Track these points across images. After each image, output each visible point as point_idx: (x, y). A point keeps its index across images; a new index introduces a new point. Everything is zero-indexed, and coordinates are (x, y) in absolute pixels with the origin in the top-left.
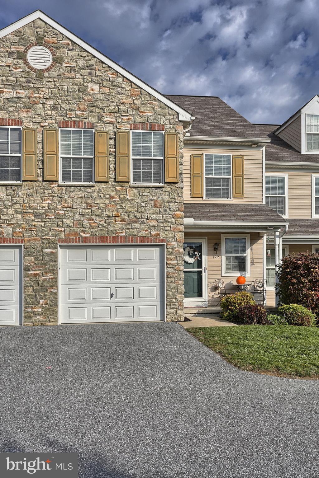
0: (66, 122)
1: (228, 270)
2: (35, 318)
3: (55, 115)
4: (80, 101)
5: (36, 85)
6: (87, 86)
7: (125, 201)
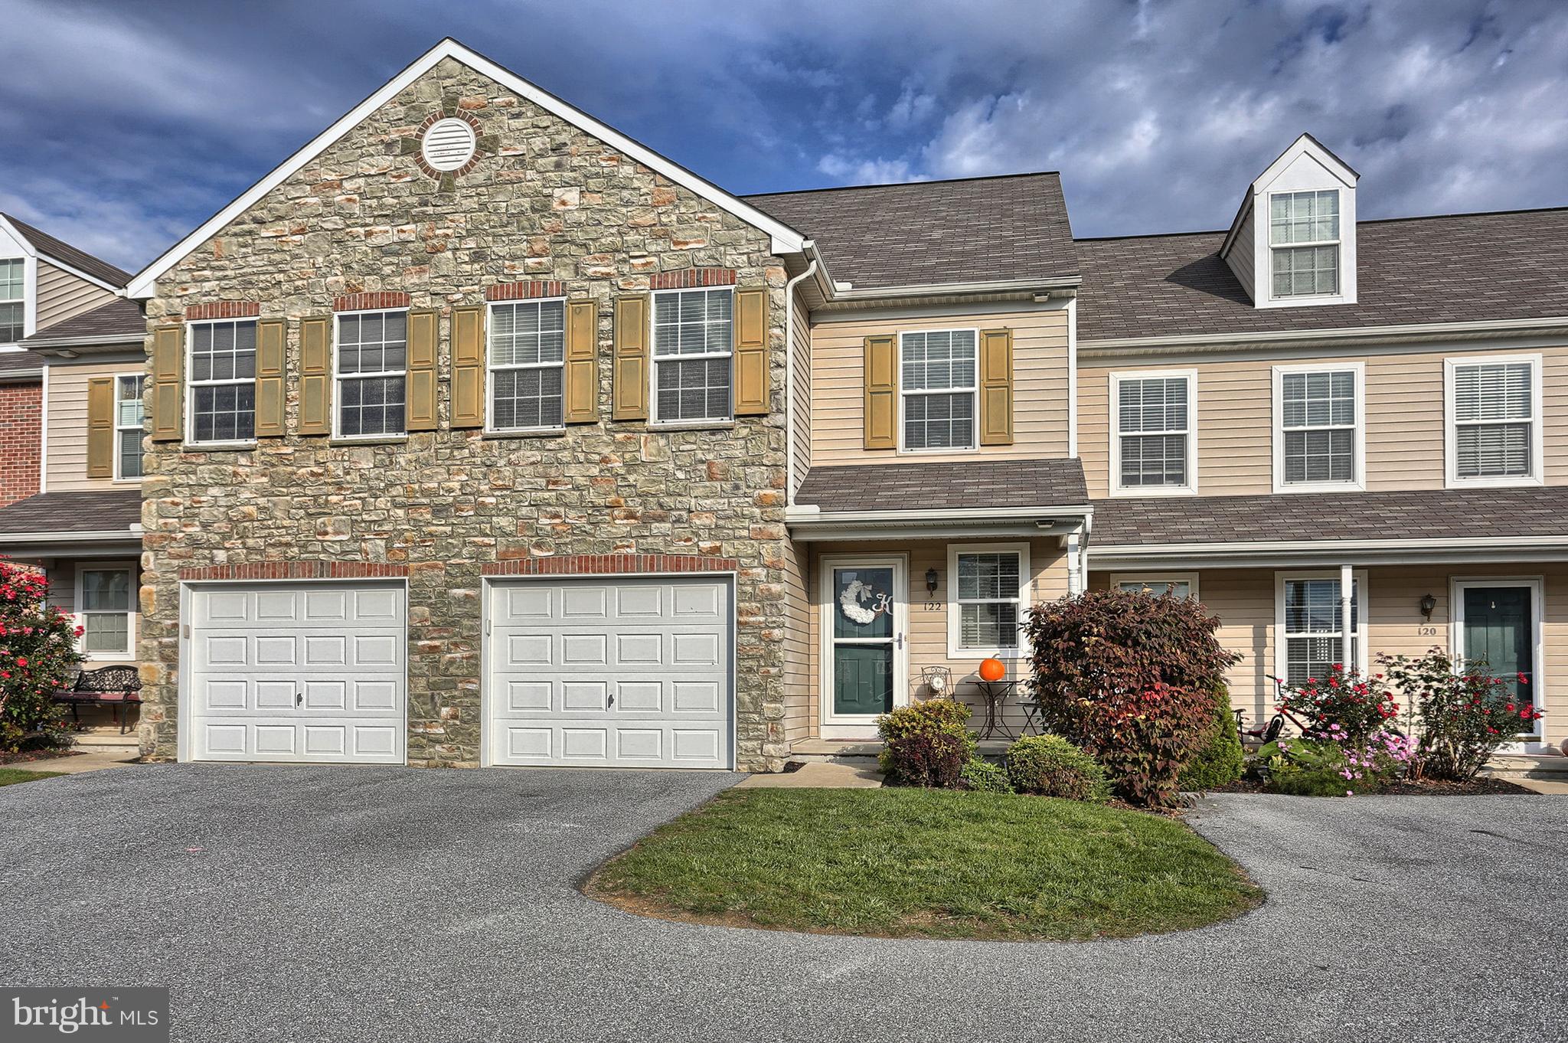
0: (502, 287)
1: (967, 639)
2: (431, 750)
3: (480, 272)
4: (534, 234)
5: (439, 208)
6: (551, 196)
7: (636, 468)
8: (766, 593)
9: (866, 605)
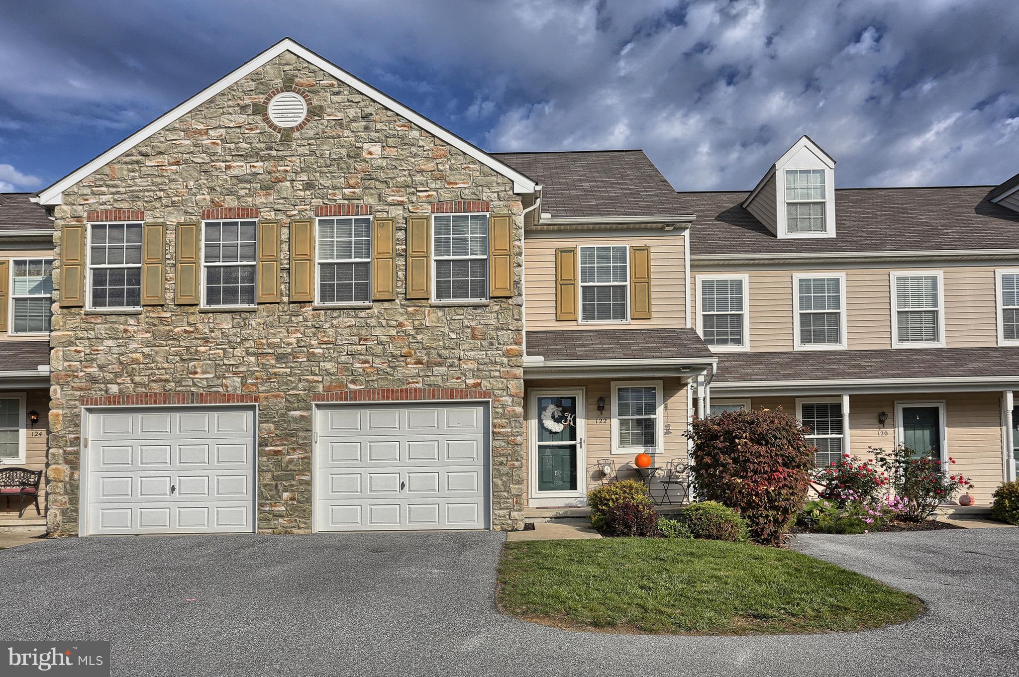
0: (326, 207)
1: (623, 442)
2: (276, 522)
3: (310, 197)
4: (349, 173)
5: (281, 152)
6: (361, 148)
7: (422, 330)
8: (512, 413)
9: (557, 420)
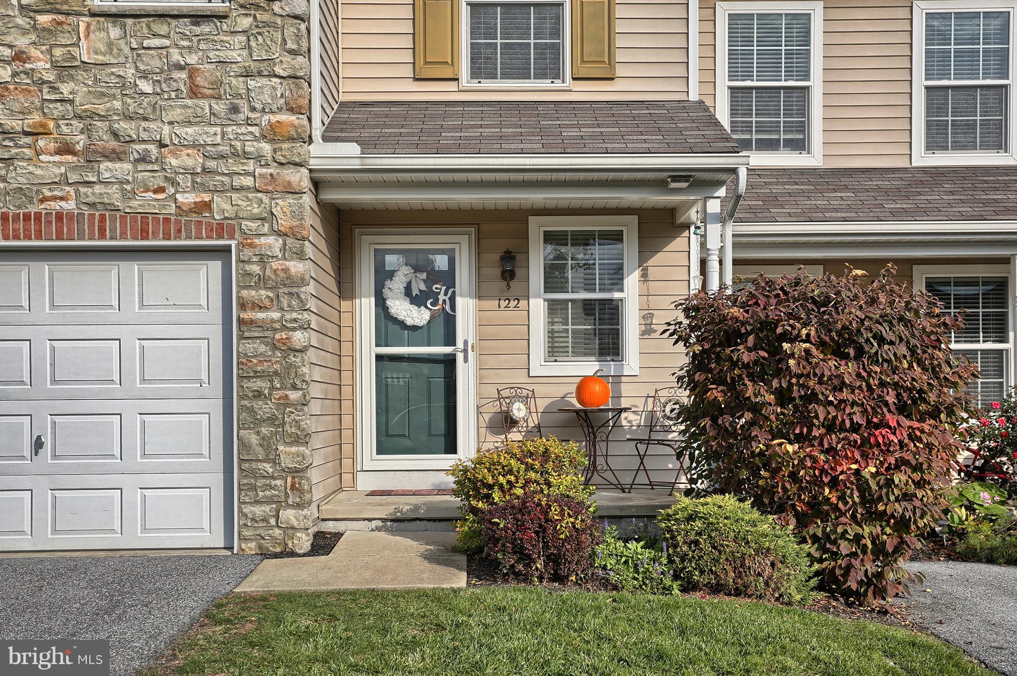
1: (554, 351)
7: (73, 72)
8: (282, 275)
9: (418, 300)
